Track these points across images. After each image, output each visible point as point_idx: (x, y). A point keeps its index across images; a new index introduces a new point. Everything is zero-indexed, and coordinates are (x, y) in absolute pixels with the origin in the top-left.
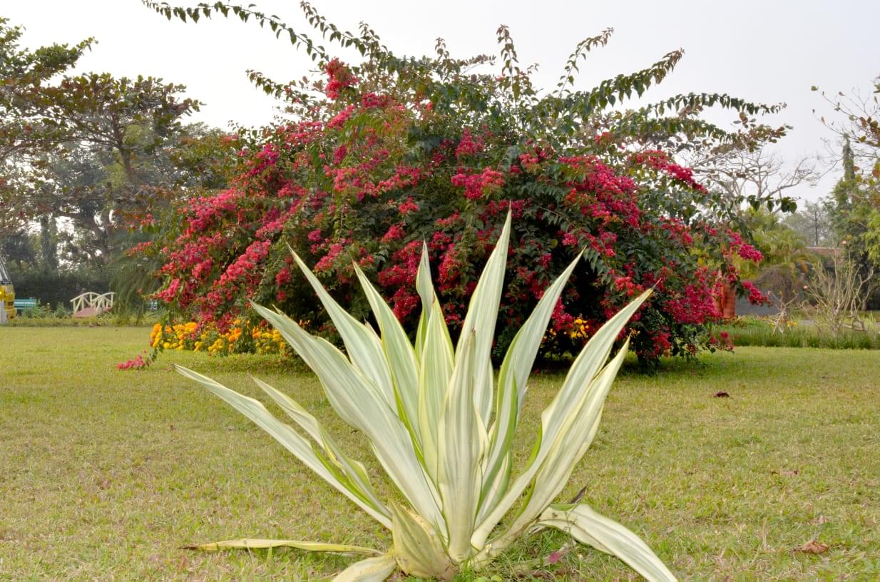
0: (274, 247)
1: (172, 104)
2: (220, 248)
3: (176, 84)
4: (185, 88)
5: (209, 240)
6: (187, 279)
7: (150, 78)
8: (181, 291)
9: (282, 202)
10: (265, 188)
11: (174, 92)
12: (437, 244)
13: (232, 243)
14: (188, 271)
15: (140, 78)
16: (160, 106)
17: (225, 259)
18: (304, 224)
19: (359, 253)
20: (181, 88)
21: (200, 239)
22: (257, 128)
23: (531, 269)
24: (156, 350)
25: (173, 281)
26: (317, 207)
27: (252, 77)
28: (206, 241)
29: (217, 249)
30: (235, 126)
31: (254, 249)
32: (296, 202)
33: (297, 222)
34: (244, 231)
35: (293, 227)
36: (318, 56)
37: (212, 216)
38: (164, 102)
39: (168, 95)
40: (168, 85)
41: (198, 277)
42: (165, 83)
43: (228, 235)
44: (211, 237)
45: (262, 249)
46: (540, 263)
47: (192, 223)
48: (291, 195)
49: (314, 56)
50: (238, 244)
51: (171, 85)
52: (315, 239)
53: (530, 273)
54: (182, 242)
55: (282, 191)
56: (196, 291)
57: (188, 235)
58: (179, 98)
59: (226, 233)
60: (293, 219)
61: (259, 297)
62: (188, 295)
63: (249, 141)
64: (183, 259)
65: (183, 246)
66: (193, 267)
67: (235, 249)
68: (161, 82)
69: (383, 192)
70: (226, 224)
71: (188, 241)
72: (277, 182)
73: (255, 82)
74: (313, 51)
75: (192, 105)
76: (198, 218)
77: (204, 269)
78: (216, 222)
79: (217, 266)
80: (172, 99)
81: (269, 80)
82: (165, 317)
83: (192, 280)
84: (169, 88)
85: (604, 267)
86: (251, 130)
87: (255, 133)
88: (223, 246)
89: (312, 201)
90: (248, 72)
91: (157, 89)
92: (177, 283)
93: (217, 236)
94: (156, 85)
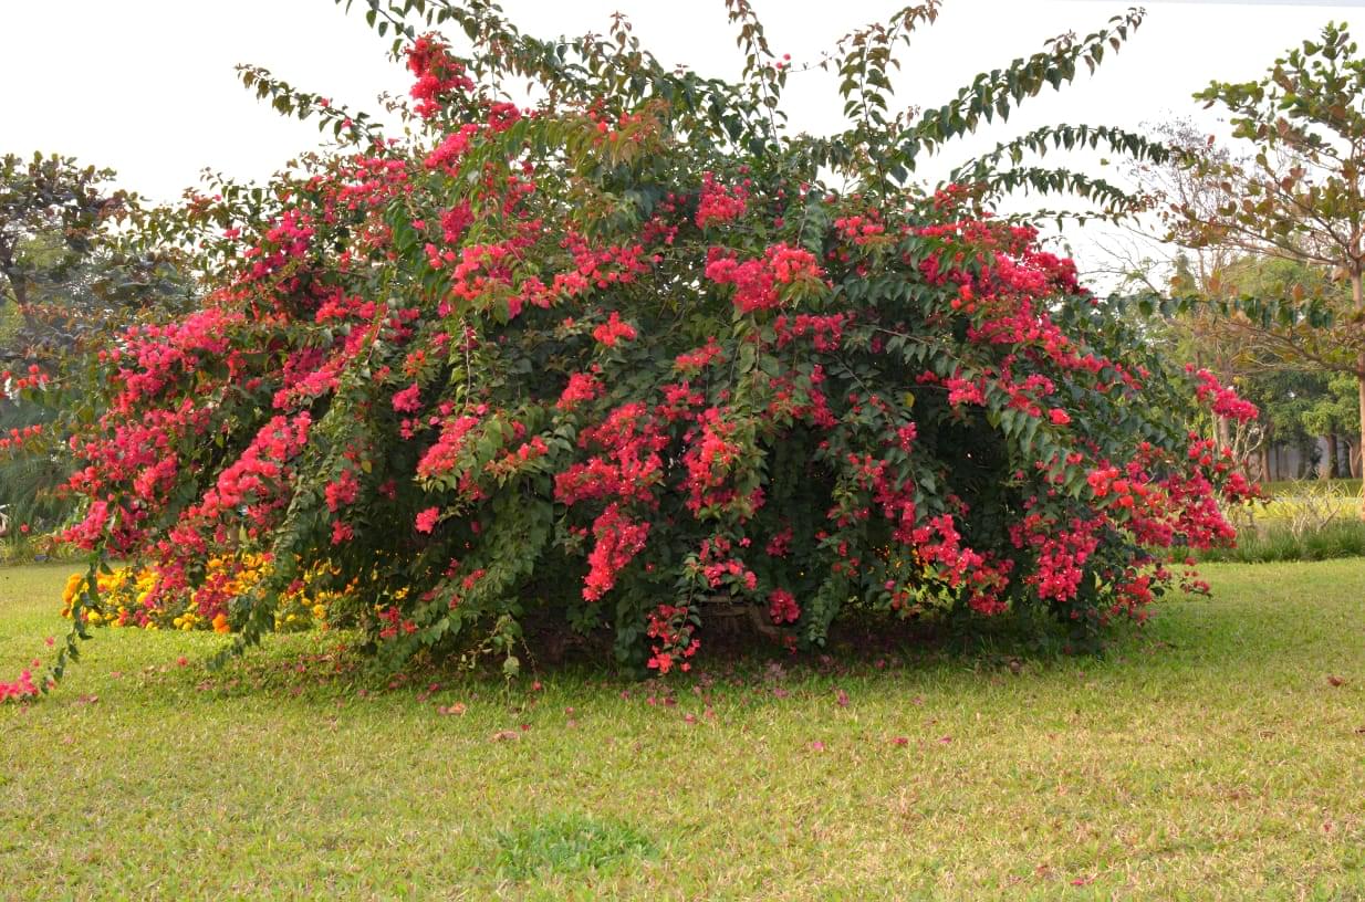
0: (317, 428)
1: (93, 199)
2: (194, 432)
3: (100, 167)
4: (114, 174)
5: (170, 417)
6: (124, 502)
7: (55, 156)
8: (110, 528)
9: (328, 332)
10: (285, 304)
11: (97, 181)
12: (675, 409)
13: (220, 422)
14: (126, 484)
15: (38, 156)
16: (74, 202)
17: (205, 455)
18: (382, 376)
19: (511, 435)
20: (109, 173)
21: (148, 416)
22: (262, 184)
23: (878, 456)
24: (61, 659)
25: (94, 503)
26: (403, 341)
27: (249, 79)
28: (162, 420)
29: (187, 436)
30: (215, 179)
31: (275, 434)
32: (357, 332)
33: (367, 372)
34: (246, 395)
35: (360, 383)
36: (391, 28)
37: (175, 365)
38: (79, 195)
39: (86, 186)
40: (86, 168)
41: (149, 494)
42: (81, 165)
43: (210, 405)
44: (172, 411)
45: (294, 433)
46: (897, 444)
47: (129, 383)
48: (345, 318)
49: (383, 27)
50: (231, 423)
51: (92, 169)
52: (408, 408)
53: (879, 465)
54: (110, 424)
55: (326, 308)
56: (143, 523)
57: (123, 409)
58: (105, 190)
59: (205, 402)
60: (356, 367)
61: (290, 537)
62: (128, 532)
63: (246, 209)
64: (113, 457)
65: (112, 431)
66: (136, 476)
67: (225, 434)
68: (73, 164)
69: (565, 299)
70: (204, 381)
71: (124, 420)
72: (309, 292)
73: (254, 88)
74: (380, 18)
75: (128, 200)
76: (144, 370)
77: (160, 480)
78: (184, 379)
79: (188, 471)
80: (93, 192)
81: (284, 85)
82: (80, 585)
83: (136, 503)
84: (88, 174)
85: (1057, 448)
86: (251, 187)
87: (257, 194)
88: (202, 429)
89: (393, 326)
90: (239, 68)
91: (68, 175)
92: (103, 508)
93: (186, 408)
94: (66, 169)
